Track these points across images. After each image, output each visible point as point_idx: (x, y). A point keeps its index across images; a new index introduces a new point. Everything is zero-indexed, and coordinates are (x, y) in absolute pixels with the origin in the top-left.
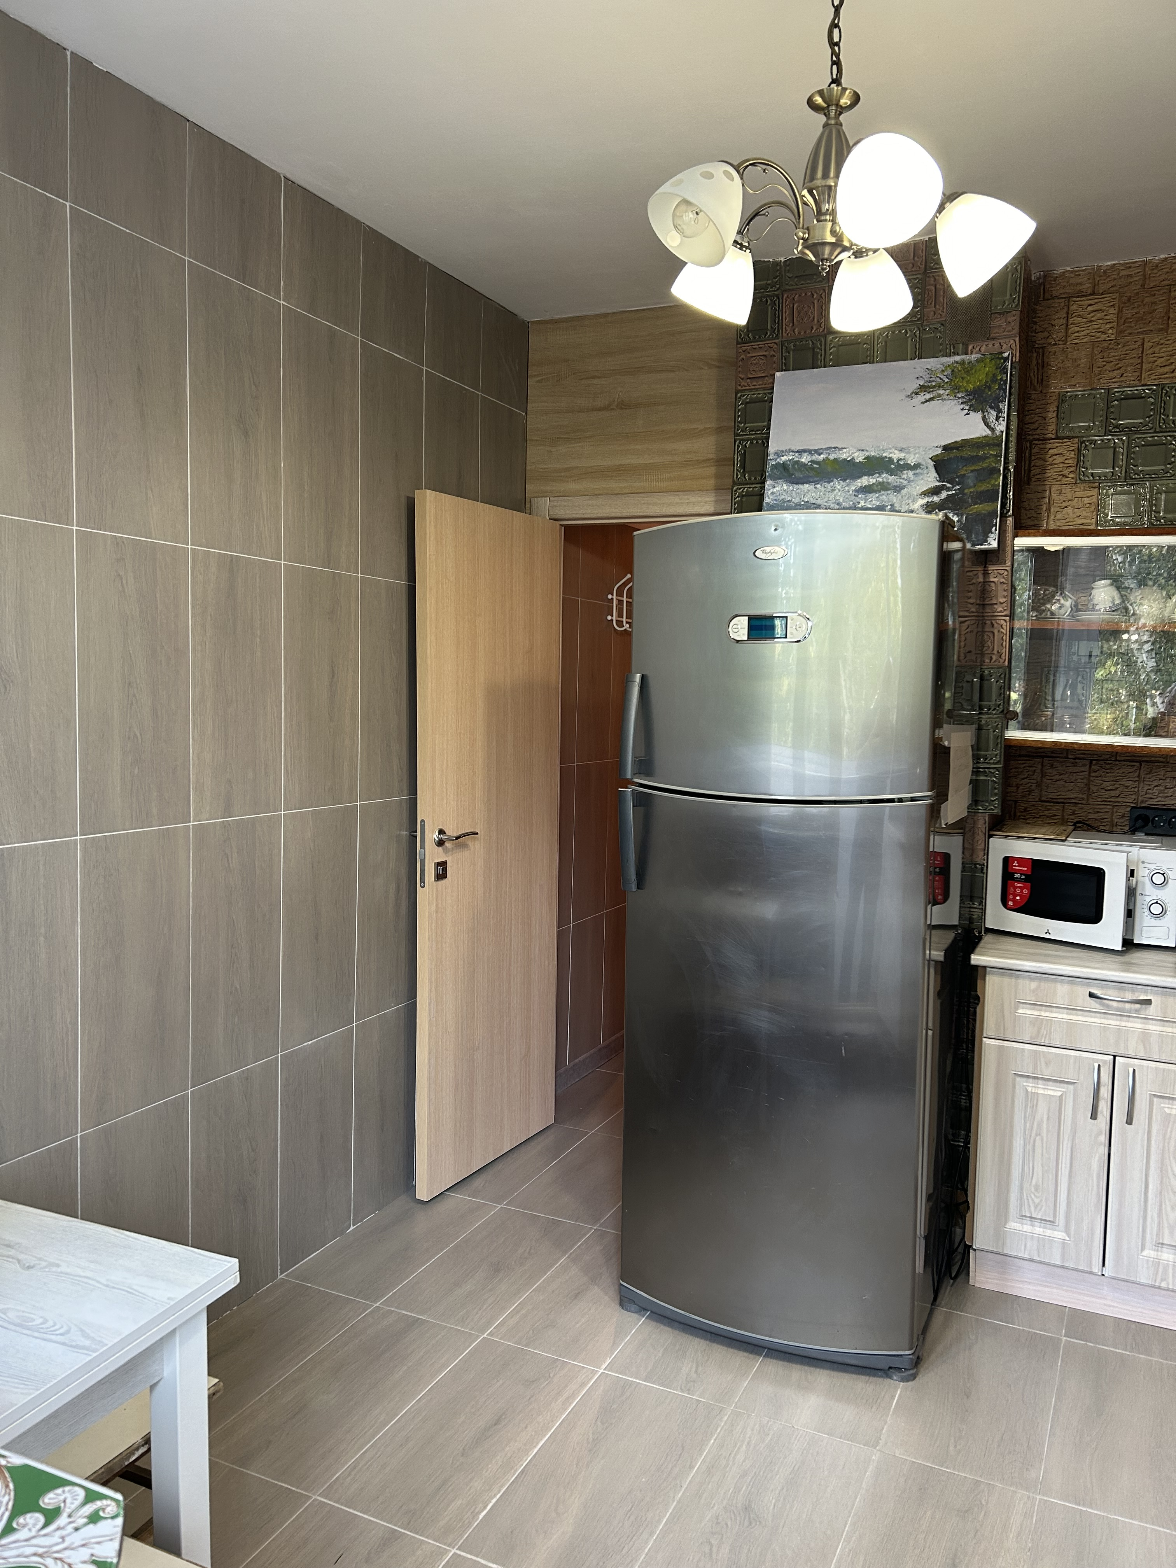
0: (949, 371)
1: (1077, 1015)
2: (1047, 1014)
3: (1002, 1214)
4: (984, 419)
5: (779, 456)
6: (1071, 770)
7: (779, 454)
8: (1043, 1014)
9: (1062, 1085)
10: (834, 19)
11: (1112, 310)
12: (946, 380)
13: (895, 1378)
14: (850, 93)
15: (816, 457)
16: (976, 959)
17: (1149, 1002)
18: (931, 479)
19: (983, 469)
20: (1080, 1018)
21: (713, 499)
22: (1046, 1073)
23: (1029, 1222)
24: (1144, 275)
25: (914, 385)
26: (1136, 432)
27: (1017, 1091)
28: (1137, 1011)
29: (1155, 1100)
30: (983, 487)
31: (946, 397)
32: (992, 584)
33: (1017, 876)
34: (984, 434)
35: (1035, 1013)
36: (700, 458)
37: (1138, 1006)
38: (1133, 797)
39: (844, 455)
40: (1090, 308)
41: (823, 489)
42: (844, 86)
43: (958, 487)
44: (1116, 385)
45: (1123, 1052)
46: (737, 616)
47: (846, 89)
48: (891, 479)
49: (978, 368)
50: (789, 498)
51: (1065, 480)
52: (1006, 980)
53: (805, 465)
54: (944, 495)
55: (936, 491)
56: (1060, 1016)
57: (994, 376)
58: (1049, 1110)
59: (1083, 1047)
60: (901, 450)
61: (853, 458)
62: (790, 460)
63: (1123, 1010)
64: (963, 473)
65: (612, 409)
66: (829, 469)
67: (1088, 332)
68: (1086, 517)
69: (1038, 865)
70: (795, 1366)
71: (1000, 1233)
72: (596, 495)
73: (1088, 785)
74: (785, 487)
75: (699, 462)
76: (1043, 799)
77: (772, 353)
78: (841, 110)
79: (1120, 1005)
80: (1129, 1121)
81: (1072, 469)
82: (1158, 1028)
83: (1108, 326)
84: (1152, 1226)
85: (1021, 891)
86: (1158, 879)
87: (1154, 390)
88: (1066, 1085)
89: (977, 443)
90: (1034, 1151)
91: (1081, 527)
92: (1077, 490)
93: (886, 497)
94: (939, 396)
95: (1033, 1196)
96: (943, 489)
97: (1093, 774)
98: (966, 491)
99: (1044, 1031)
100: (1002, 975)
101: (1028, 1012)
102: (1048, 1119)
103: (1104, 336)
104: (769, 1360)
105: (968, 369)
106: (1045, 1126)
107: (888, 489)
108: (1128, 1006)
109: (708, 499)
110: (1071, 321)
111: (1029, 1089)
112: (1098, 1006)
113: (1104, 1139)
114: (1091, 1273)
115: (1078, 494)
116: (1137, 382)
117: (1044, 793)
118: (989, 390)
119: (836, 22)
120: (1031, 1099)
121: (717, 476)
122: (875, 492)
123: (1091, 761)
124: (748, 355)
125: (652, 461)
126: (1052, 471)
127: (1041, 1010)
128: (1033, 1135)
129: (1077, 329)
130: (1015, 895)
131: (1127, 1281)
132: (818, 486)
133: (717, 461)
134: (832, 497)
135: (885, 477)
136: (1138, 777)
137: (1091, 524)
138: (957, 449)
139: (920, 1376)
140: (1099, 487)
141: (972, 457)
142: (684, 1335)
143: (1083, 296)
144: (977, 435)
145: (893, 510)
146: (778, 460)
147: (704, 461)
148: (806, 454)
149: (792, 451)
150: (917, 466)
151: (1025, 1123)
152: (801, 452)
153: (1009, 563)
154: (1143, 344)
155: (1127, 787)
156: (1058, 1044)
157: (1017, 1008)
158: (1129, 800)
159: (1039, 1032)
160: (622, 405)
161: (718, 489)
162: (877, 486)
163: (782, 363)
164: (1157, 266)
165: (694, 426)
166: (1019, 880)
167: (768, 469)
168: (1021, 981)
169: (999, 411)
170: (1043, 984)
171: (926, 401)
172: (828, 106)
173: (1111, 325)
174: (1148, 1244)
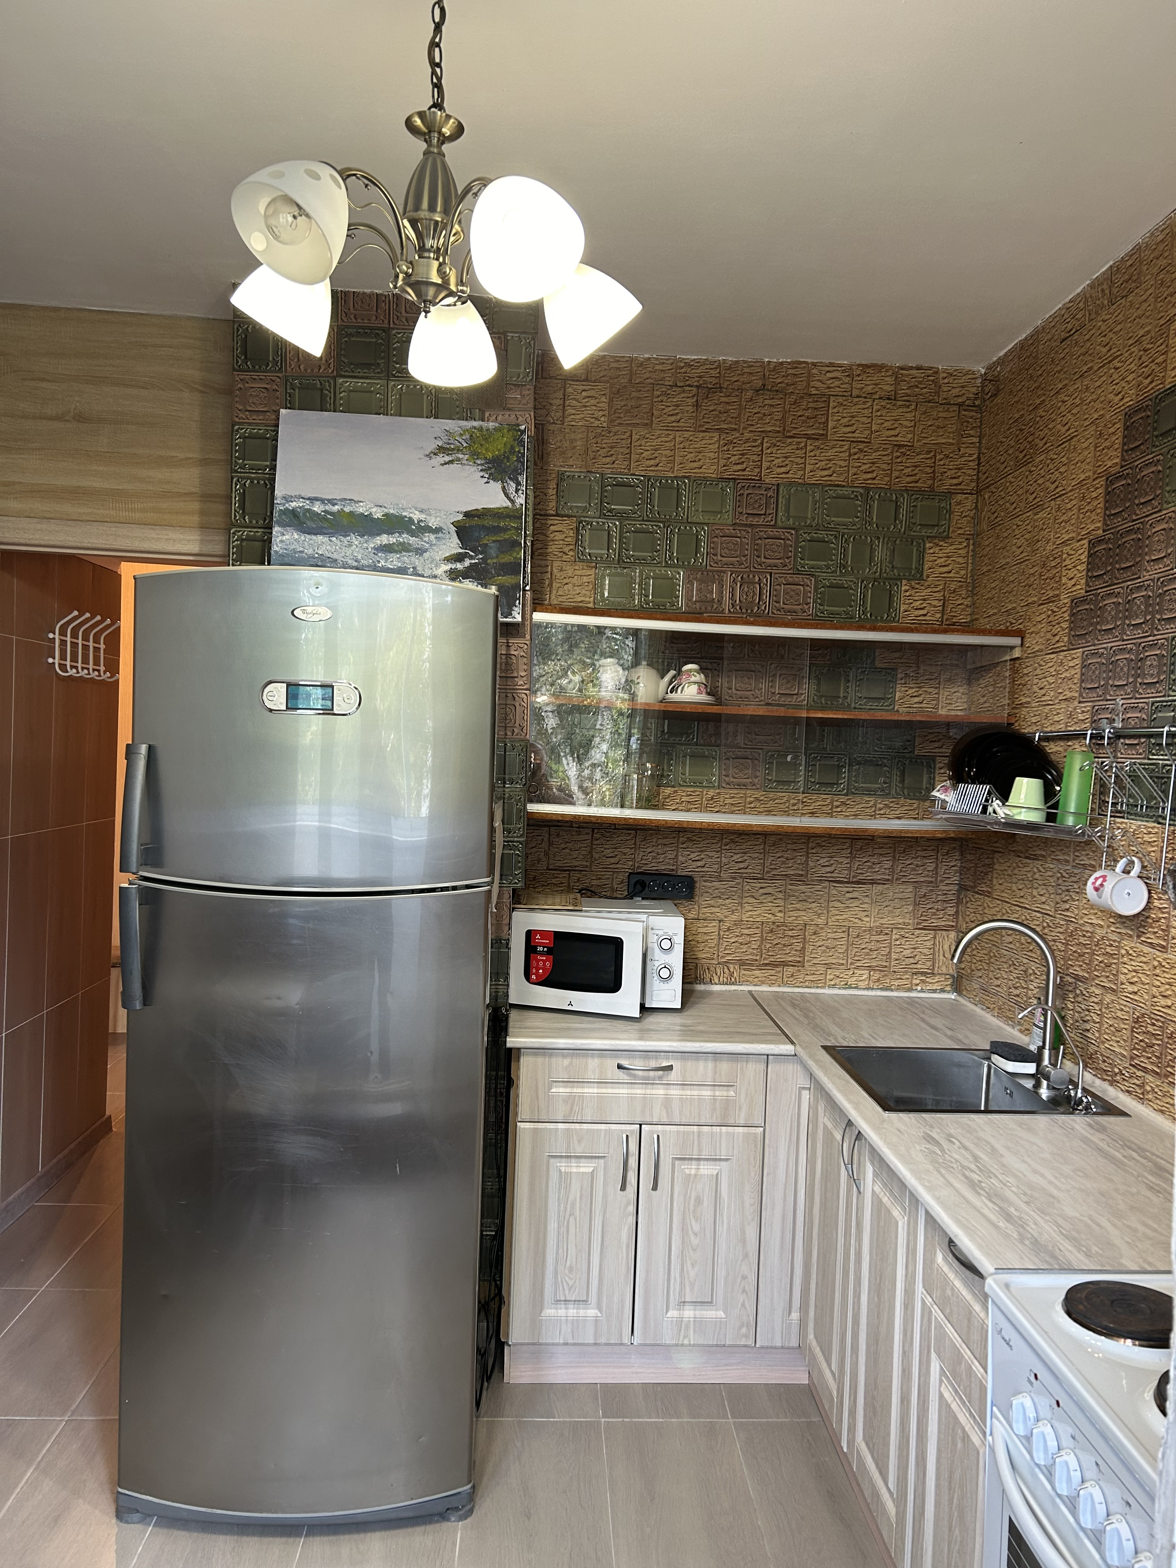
0: (468, 436)
1: (606, 1088)
2: (579, 1090)
3: (538, 1302)
4: (504, 489)
5: (288, 501)
6: (576, 838)
7: (287, 499)
8: (575, 1090)
9: (593, 1160)
10: (434, 37)
11: (603, 399)
12: (465, 445)
13: (453, 1519)
14: (454, 123)
15: (329, 507)
16: (512, 1041)
17: (670, 1068)
18: (453, 546)
19: (505, 540)
20: (610, 1091)
21: (198, 538)
22: (579, 1150)
23: (563, 1306)
24: (631, 371)
25: (433, 446)
26: (628, 518)
27: (551, 1173)
28: (660, 1078)
29: (677, 1162)
30: (506, 559)
31: (465, 462)
32: (513, 657)
33: (540, 949)
34: (505, 505)
35: (568, 1090)
36: (180, 491)
37: (661, 1073)
38: (631, 863)
39: (361, 509)
40: (584, 394)
41: (339, 543)
42: (447, 112)
43: (481, 556)
44: (609, 471)
45: (648, 1120)
46: (271, 682)
47: (448, 117)
48: (412, 540)
49: (496, 437)
50: (301, 549)
51: (565, 558)
52: (540, 1060)
53: (318, 514)
54: (467, 562)
55: (459, 558)
56: (591, 1090)
57: (512, 447)
58: (582, 1188)
59: (614, 1119)
60: (421, 511)
61: (371, 513)
62: (300, 508)
63: (648, 1078)
64: (485, 542)
65: (67, 421)
66: (345, 521)
67: (583, 416)
68: (585, 595)
69: (561, 937)
70: (342, 1537)
71: (536, 1323)
72: (47, 518)
73: (591, 852)
74: (296, 536)
75: (180, 495)
76: (551, 867)
77: (275, 387)
78: (444, 140)
79: (645, 1073)
80: (655, 1188)
81: (571, 547)
82: (678, 1092)
83: (601, 413)
84: (675, 1286)
85: (544, 964)
86: (666, 944)
87: (641, 481)
88: (597, 1160)
89: (498, 513)
90: (568, 1231)
91: (581, 604)
92: (577, 568)
93: (408, 560)
94: (459, 460)
95: (567, 1278)
96: (466, 557)
97: (595, 842)
98: (489, 561)
99: (576, 1109)
100: (536, 1055)
101: (561, 1090)
102: (581, 1198)
103: (597, 423)
104: (311, 1539)
105: (486, 436)
106: (578, 1205)
107: (409, 551)
108: (652, 1073)
109: (192, 538)
110: (567, 403)
111: (563, 1169)
112: (626, 1077)
113: (632, 1208)
114: (622, 1344)
115: (577, 572)
116: (626, 471)
117: (551, 861)
118: (508, 461)
119: (437, 40)
120: (565, 1177)
121: (202, 513)
122: (396, 552)
123: (593, 829)
124: (247, 385)
125: (120, 487)
126: (553, 547)
127: (573, 1087)
128: (567, 1216)
129: (573, 412)
130: (538, 969)
131: (654, 1345)
132: (334, 539)
133: (202, 496)
134: (349, 552)
135: (405, 538)
136: (635, 844)
137: (590, 603)
138: (478, 516)
139: (477, 1507)
140: (596, 568)
141: (494, 527)
142: (205, 1536)
143: (578, 381)
144: (498, 506)
145: (416, 574)
146: (287, 505)
147: (186, 494)
148: (318, 503)
149: (303, 498)
150: (438, 530)
151: (559, 1205)
152: (312, 500)
153: (528, 637)
154: (631, 436)
155: (625, 854)
156: (589, 1119)
157: (550, 1088)
158: (627, 867)
159: (571, 1110)
160: (80, 418)
161: (203, 527)
162: (397, 546)
163: (286, 399)
164: (642, 364)
165: (173, 454)
166: (542, 953)
167: (276, 514)
168: (554, 1060)
169: (518, 484)
170: (574, 1060)
171: (446, 464)
172: (430, 132)
173: (603, 413)
174: (671, 1305)
